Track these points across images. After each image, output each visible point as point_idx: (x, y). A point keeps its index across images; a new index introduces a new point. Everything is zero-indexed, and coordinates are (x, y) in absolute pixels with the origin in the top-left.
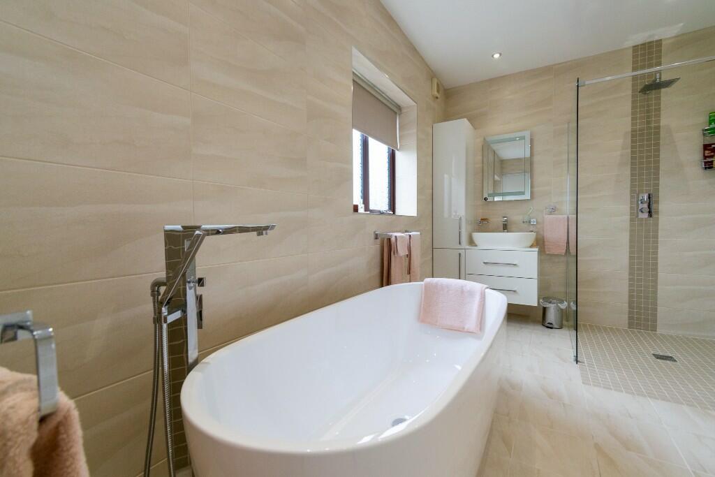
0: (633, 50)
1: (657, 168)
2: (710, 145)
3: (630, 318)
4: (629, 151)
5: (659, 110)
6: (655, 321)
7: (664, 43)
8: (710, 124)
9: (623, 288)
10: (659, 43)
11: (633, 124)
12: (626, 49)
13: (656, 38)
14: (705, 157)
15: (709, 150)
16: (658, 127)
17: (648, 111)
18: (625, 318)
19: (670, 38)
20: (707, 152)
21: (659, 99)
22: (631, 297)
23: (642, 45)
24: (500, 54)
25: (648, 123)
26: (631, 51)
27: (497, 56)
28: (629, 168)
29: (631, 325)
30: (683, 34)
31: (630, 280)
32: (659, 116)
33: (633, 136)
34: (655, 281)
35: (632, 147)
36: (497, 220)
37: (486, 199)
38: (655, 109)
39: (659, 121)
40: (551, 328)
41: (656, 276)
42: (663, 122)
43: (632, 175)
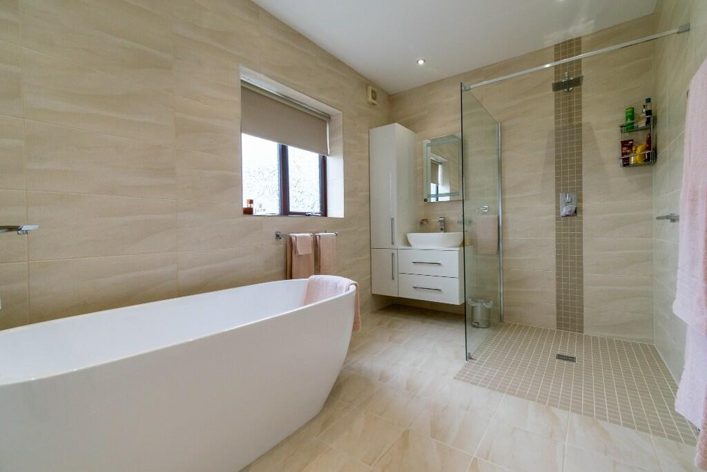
0: (555, 49)
1: (580, 166)
2: (627, 142)
3: (558, 319)
4: (553, 149)
5: (580, 107)
6: (582, 322)
7: (583, 40)
8: (627, 120)
9: (551, 288)
10: (579, 40)
11: (557, 123)
12: (550, 47)
13: (575, 36)
14: (623, 154)
15: (626, 146)
16: (580, 125)
17: (570, 109)
18: (553, 318)
19: (588, 35)
20: (625, 149)
21: (579, 96)
22: (558, 297)
23: (562, 43)
24: (425, 61)
25: (571, 120)
26: (553, 49)
27: (421, 62)
28: (553, 166)
29: (559, 326)
30: (600, 31)
31: (557, 279)
32: (580, 113)
33: (557, 134)
34: (581, 282)
35: (557, 146)
36: (435, 220)
37: (425, 200)
38: (577, 107)
39: (580, 119)
40: (478, 327)
41: (581, 276)
42: (585, 120)
43: (557, 174)
